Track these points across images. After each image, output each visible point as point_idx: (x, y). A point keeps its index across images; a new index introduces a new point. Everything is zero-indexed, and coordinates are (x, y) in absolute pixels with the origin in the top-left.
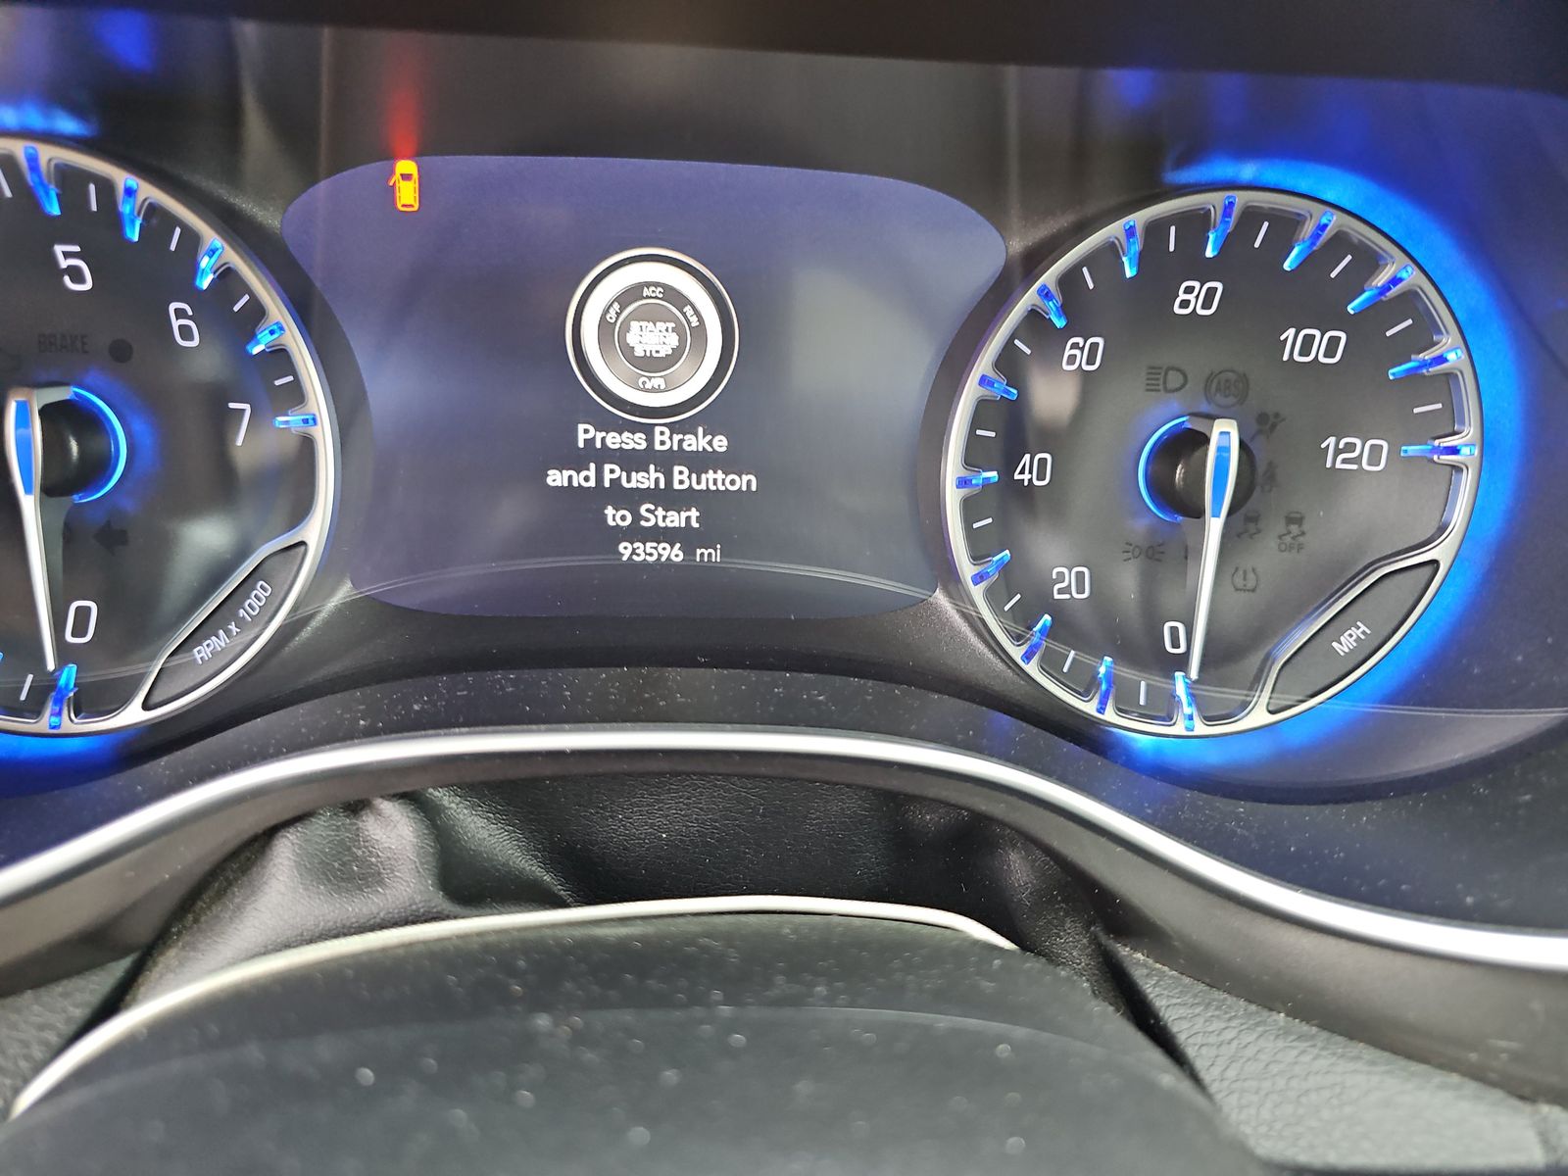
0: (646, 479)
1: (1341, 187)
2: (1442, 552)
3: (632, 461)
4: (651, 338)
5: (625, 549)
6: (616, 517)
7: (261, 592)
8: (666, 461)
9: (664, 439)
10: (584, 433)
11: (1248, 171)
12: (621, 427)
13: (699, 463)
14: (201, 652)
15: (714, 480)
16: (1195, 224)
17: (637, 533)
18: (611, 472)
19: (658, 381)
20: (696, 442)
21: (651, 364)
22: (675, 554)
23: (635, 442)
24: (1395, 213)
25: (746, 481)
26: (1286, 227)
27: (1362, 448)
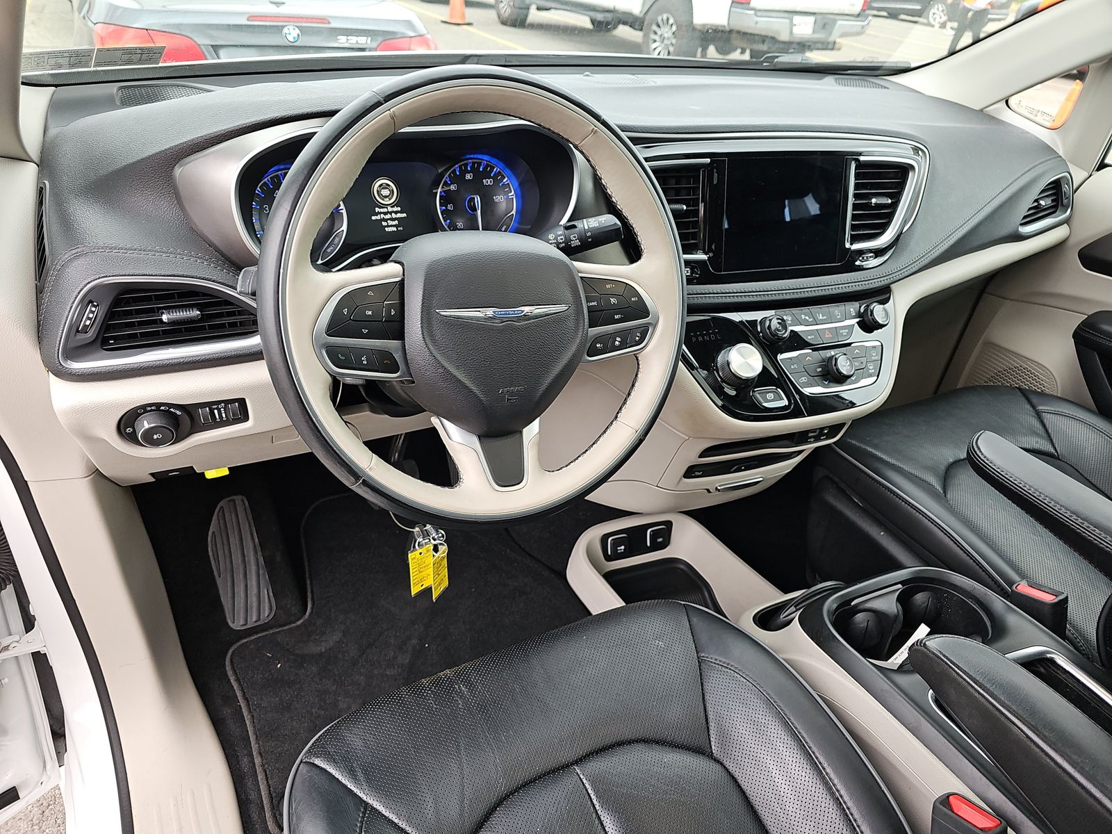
0: (388, 216)
1: (486, 157)
2: (514, 212)
3: (385, 214)
4: (385, 192)
5: (386, 229)
6: (384, 224)
7: (337, 239)
8: (391, 213)
9: (390, 209)
10: (377, 209)
11: (475, 156)
12: (383, 208)
13: (396, 213)
14: (329, 250)
15: (399, 215)
16: (466, 165)
17: (388, 226)
18: (382, 216)
19: (387, 199)
20: (395, 209)
21: (386, 197)
22: (395, 229)
23: (385, 210)
24: (494, 161)
25: (404, 215)
26: (479, 164)
27: (499, 198)
